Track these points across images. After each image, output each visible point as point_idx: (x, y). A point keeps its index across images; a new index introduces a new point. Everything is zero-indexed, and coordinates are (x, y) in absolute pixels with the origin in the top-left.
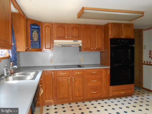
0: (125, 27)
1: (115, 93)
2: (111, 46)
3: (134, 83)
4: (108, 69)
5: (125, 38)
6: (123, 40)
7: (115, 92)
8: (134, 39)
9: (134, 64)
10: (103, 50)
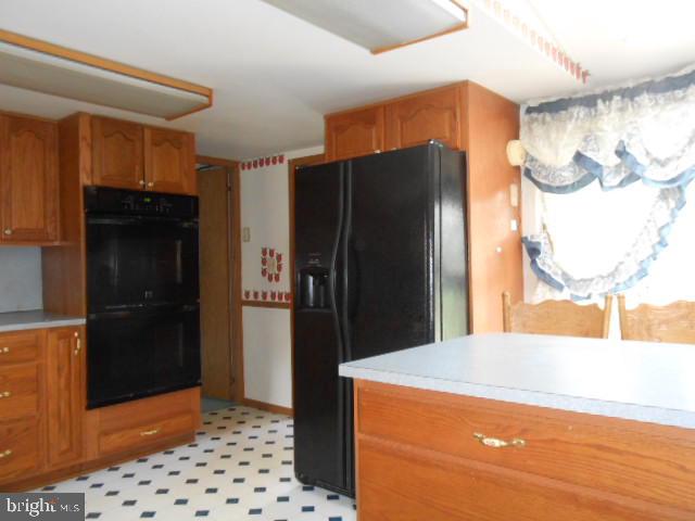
0: (155, 144)
1: (116, 440)
2: (92, 222)
3: (200, 385)
4: (75, 328)
5: (160, 189)
6: (148, 200)
7: (114, 437)
8: (196, 199)
9: (199, 301)
10: (56, 240)
